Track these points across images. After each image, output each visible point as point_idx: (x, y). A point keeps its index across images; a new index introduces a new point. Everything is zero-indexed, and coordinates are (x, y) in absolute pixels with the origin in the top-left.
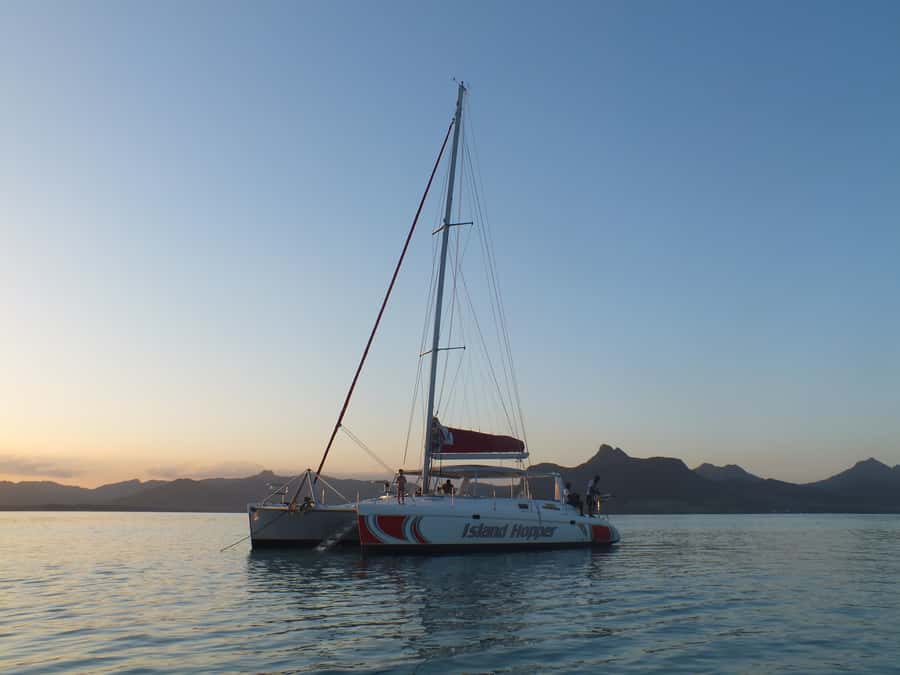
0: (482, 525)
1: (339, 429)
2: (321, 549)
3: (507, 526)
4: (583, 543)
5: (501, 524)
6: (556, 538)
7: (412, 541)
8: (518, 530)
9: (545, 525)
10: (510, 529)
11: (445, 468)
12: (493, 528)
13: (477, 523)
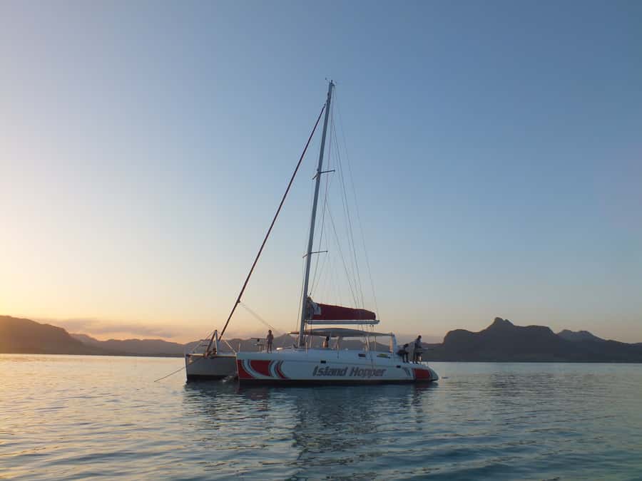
0: (328, 367)
1: (238, 304)
2: (224, 381)
3: (347, 368)
4: (407, 381)
5: (342, 367)
6: (385, 377)
7: (275, 377)
8: (355, 371)
9: (377, 368)
10: (349, 372)
11: (315, 330)
12: (336, 370)
13: (324, 366)
